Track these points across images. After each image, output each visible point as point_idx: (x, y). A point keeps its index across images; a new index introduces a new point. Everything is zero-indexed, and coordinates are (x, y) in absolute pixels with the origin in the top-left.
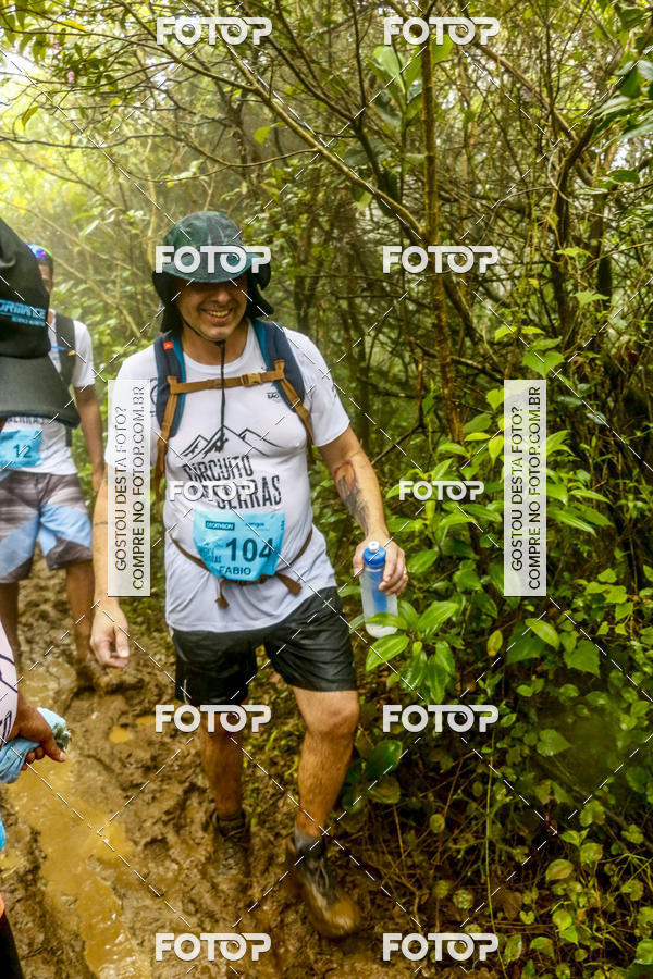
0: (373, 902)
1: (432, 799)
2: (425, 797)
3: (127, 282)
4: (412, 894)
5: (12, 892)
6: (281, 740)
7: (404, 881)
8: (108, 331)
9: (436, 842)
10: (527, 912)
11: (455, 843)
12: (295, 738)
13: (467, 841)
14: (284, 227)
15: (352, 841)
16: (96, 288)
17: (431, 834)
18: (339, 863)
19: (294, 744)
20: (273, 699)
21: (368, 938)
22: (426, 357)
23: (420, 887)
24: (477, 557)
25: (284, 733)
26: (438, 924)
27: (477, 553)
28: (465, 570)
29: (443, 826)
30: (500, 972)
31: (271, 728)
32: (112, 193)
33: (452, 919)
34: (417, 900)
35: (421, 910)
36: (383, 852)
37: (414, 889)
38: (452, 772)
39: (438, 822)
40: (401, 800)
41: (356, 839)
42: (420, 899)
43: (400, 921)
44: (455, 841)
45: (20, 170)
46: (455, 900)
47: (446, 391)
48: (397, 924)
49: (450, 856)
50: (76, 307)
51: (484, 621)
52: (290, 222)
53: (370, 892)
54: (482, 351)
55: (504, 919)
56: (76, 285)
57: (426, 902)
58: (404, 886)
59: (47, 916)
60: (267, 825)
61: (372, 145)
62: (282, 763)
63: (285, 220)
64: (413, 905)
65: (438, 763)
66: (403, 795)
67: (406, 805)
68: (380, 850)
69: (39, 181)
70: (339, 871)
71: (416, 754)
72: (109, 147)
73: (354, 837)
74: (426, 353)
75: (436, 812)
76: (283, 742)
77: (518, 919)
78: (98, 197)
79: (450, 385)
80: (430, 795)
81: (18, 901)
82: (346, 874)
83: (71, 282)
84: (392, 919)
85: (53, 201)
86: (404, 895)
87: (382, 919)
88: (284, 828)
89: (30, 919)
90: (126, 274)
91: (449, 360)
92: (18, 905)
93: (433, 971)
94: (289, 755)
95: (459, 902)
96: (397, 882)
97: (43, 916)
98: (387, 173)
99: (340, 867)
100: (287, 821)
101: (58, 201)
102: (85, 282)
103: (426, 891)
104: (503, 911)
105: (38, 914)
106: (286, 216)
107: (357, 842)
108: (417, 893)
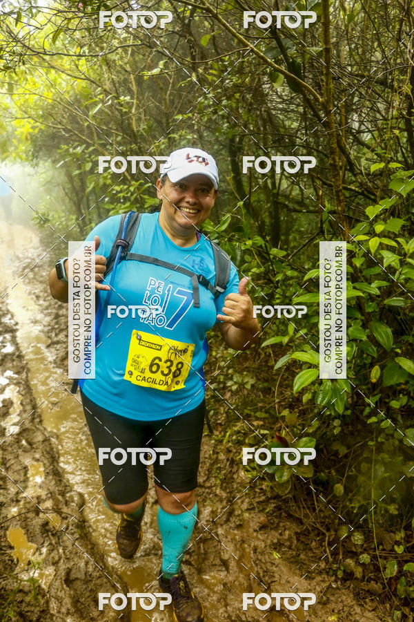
0: (298, 540)
1: (334, 474)
2: (330, 473)
3: (120, 144)
4: (324, 534)
5: (73, 534)
6: (233, 435)
7: (318, 526)
8: (109, 176)
9: (338, 501)
10: (398, 546)
11: (351, 503)
12: (242, 435)
13: (359, 502)
14: (224, 102)
15: (283, 500)
16: (100, 149)
17: (335, 496)
18: (275, 514)
19: (242, 439)
20: (226, 410)
21: (296, 562)
22: (324, 186)
23: (328, 530)
24: (363, 318)
25: (235, 431)
26: (341, 553)
27: (362, 315)
28: (355, 327)
29: (343, 491)
30: (383, 584)
31: (226, 429)
32: (108, 86)
33: (350, 550)
34: (327, 538)
35: (330, 544)
36: (304, 507)
37: (324, 531)
38: (346, 456)
39: (339, 489)
40: (315, 475)
41: (285, 499)
42: (329, 538)
43: (317, 551)
44: (351, 501)
45: (47, 74)
46: (352, 539)
47: (340, 208)
48: (314, 553)
49: (348, 511)
50: (88, 162)
51: (366, 359)
52: (228, 99)
53: (296, 533)
54: (359, 180)
55: (383, 550)
56: (87, 148)
57: (333, 540)
58: (318, 529)
59: (95, 548)
60: (228, 491)
61: (284, 43)
62: (235, 451)
63: (225, 98)
64: (325, 541)
65: (337, 450)
66: (315, 472)
67: (318, 478)
68: (301, 506)
69: (59, 80)
70: (275, 520)
71: (322, 444)
72: (106, 54)
73: (283, 498)
74: (324, 183)
75: (337, 483)
76: (234, 437)
77: (392, 550)
78: (100, 89)
79: (342, 204)
80: (333, 471)
81: (77, 539)
82: (280, 522)
83: (84, 146)
84: (311, 549)
85: (68, 93)
86: (318, 535)
87: (304, 550)
88: (238, 492)
89: (85, 550)
90: (119, 138)
91: (341, 188)
92: (77, 542)
93: (339, 583)
94: (239, 446)
95: (355, 540)
96: (313, 526)
97: (92, 548)
98: (294, 62)
99: (276, 517)
100: (240, 488)
101: (71, 93)
102: (94, 146)
103: (333, 533)
104: (383, 545)
105: (89, 547)
106: (225, 95)
107: (286, 501)
108: (327, 534)
